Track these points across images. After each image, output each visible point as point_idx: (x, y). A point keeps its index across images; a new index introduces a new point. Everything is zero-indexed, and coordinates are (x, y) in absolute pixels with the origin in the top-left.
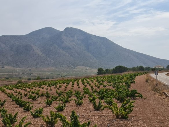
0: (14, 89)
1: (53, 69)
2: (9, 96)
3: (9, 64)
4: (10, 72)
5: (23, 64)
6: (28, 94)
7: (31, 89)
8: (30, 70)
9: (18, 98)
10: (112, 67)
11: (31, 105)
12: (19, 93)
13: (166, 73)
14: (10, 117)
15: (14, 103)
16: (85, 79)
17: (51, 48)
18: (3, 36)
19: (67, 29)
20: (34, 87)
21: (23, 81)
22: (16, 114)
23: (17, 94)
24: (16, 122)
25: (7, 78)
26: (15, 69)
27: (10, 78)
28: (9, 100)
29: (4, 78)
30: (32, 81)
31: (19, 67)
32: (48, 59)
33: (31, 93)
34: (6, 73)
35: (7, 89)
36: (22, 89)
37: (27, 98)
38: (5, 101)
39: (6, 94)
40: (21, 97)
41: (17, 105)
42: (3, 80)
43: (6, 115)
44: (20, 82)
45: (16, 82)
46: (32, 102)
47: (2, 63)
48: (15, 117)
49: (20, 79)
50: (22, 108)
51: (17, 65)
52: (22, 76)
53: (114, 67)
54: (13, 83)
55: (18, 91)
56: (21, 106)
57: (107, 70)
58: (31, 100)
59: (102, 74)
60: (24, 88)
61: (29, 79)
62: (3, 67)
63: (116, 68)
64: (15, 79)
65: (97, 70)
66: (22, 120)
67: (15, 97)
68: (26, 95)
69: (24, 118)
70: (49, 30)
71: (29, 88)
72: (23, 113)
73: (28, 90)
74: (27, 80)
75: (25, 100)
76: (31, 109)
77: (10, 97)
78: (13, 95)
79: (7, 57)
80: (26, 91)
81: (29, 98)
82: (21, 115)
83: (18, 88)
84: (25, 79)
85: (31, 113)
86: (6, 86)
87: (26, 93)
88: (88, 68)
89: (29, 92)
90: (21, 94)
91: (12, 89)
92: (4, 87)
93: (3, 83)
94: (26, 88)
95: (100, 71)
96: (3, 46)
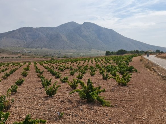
0: (49, 63)
1: (75, 51)
2: (45, 68)
3: (45, 47)
4: (46, 52)
5: (55, 47)
6: (58, 67)
7: (60, 64)
8: (59, 51)
9: (52, 69)
10: (116, 50)
11: (60, 74)
12: (52, 66)
14: (47, 81)
15: (49, 72)
16: (97, 59)
17: (74, 36)
18: (41, 27)
19: (85, 23)
20: (62, 62)
21: (54, 58)
22: (51, 80)
23: (51, 67)
24: (50, 85)
25: (44, 56)
26: (49, 50)
27: (46, 56)
28: (45, 70)
29: (42, 56)
30: (60, 59)
31: (52, 49)
32: (72, 44)
33: (60, 66)
34: (43, 53)
35: (44, 63)
36: (54, 64)
37: (57, 69)
38: (43, 71)
39: (44, 66)
40: (54, 69)
41: (51, 74)
42: (42, 57)
43: (44, 80)
44: (52, 59)
45: (50, 59)
46: (61, 73)
47: (41, 46)
48: (50, 81)
49: (53, 57)
50: (55, 76)
51: (50, 47)
52: (54, 55)
53: (118, 50)
54: (48, 59)
55: (52, 65)
56: (54, 75)
57: (112, 52)
58: (60, 71)
59: (109, 55)
60: (55, 63)
61: (59, 57)
62: (41, 49)
64: (50, 57)
65: (105, 52)
66: (55, 84)
67: (49, 69)
68: (57, 68)
69: (56, 83)
70: (73, 24)
71: (59, 63)
72: (55, 80)
73: (58, 64)
74: (57, 58)
75: (56, 71)
76: (60, 77)
77: (47, 68)
78: (48, 67)
79: (44, 42)
80: (57, 65)
81: (59, 70)
82: (54, 80)
83: (51, 63)
84: (56, 57)
85: (61, 79)
86: (43, 61)
87: (56, 67)
88: (99, 51)
89: (59, 66)
90: (54, 67)
91: (47, 64)
92: (42, 62)
93: (41, 60)
94: (57, 63)
95: (108, 53)
96: (41, 34)
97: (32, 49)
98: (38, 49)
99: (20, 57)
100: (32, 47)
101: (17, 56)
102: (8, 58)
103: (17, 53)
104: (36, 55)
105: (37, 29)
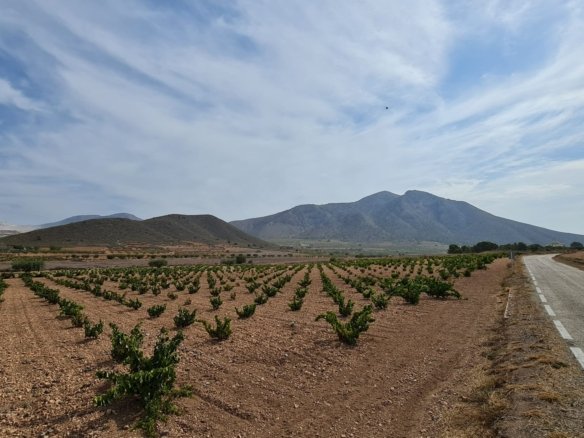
1: (389, 244)
3: (335, 237)
4: (336, 247)
5: (352, 238)
8: (360, 245)
10: (472, 243)
13: (554, 255)
16: (433, 260)
17: (387, 218)
19: (408, 193)
26: (342, 243)
31: (348, 241)
32: (384, 231)
34: (331, 248)
47: (328, 236)
51: (345, 238)
53: (476, 244)
57: (464, 248)
59: (457, 252)
62: (329, 241)
63: (478, 244)
65: (447, 247)
70: (385, 195)
79: (333, 229)
88: (439, 245)
95: (453, 249)
96: (329, 215)
97: (312, 242)
98: (324, 242)
99: (291, 255)
100: (313, 239)
101: (286, 253)
102: (273, 256)
103: (288, 248)
104: (319, 253)
105: (322, 207)
